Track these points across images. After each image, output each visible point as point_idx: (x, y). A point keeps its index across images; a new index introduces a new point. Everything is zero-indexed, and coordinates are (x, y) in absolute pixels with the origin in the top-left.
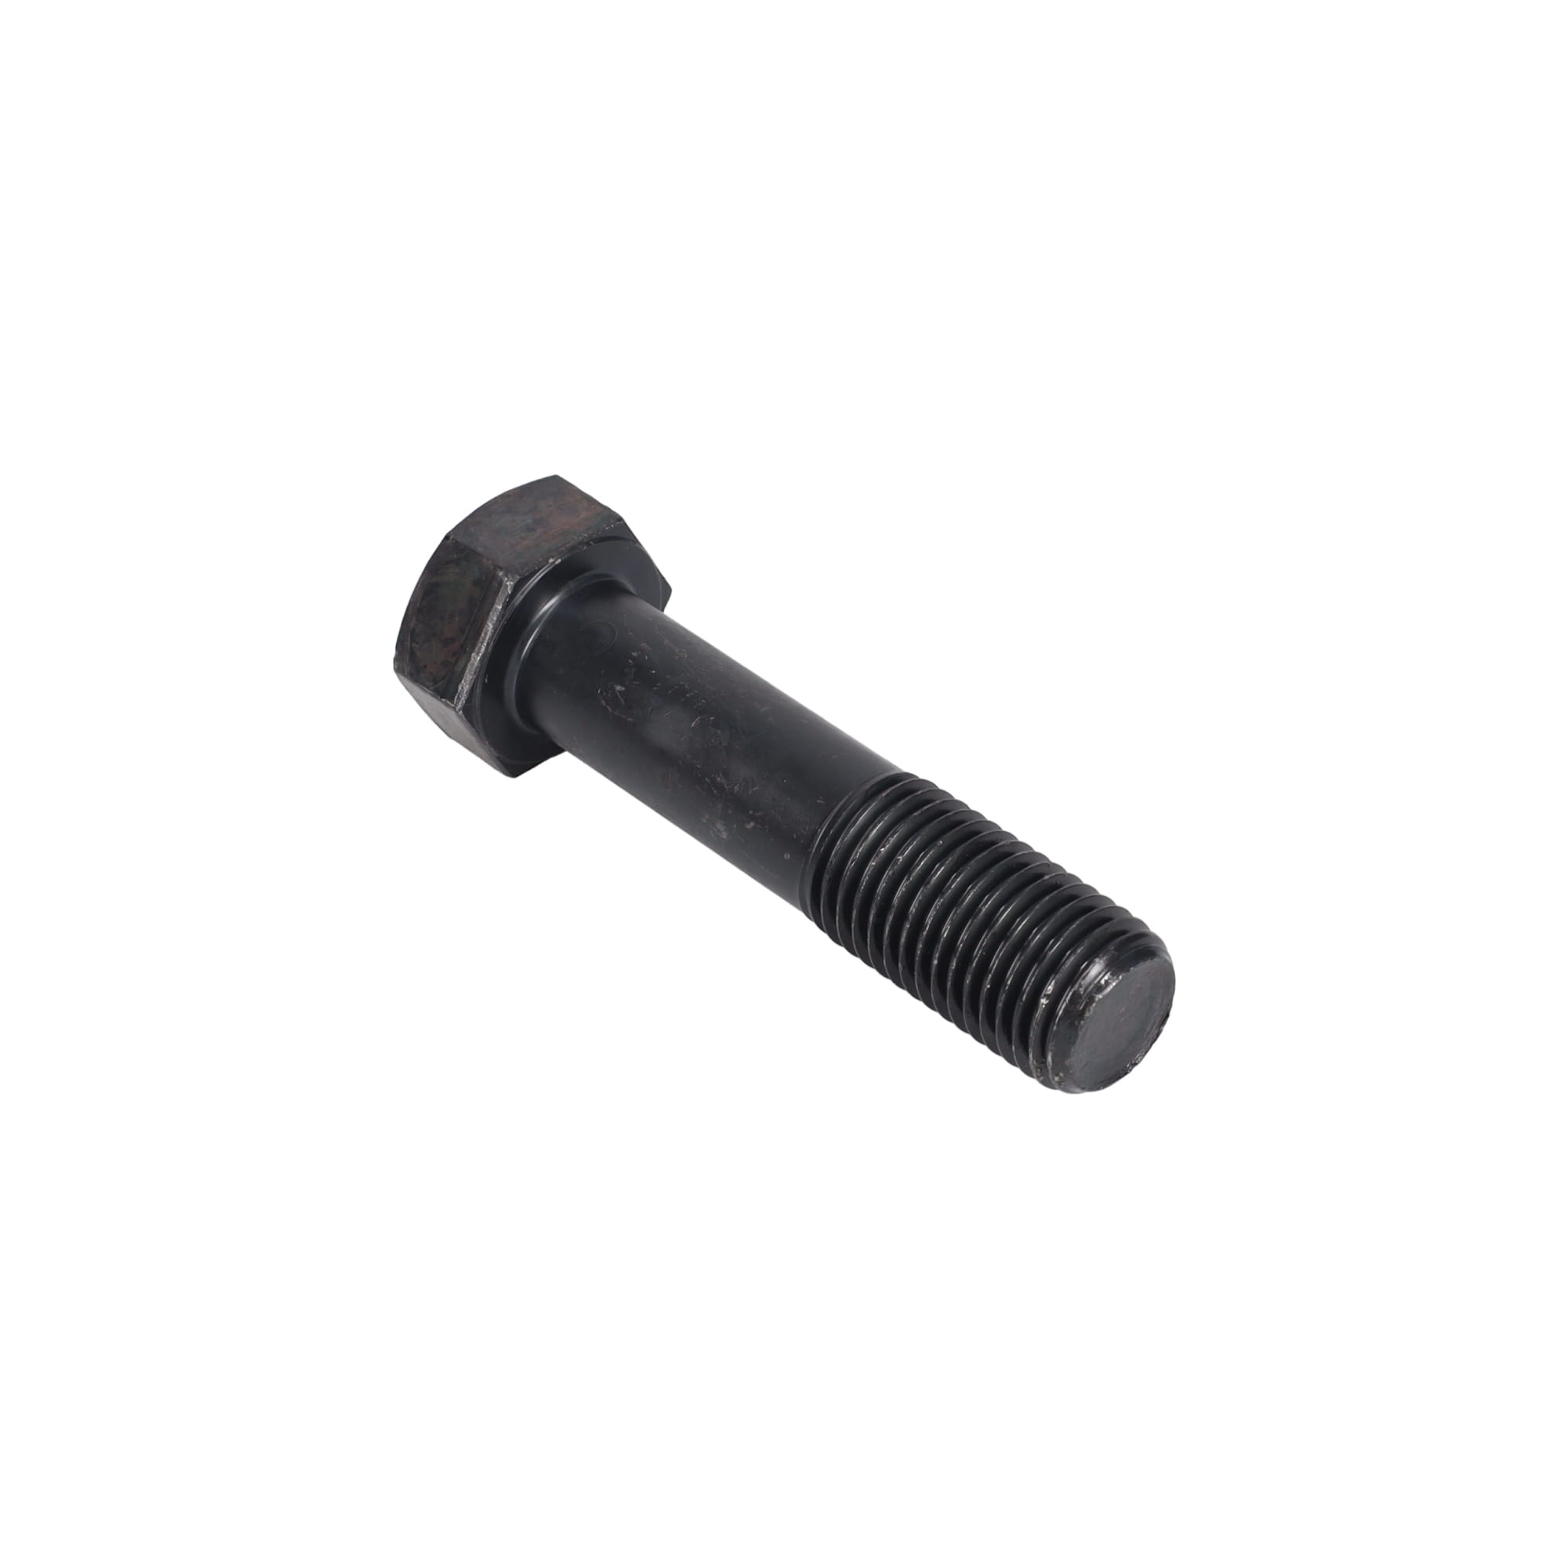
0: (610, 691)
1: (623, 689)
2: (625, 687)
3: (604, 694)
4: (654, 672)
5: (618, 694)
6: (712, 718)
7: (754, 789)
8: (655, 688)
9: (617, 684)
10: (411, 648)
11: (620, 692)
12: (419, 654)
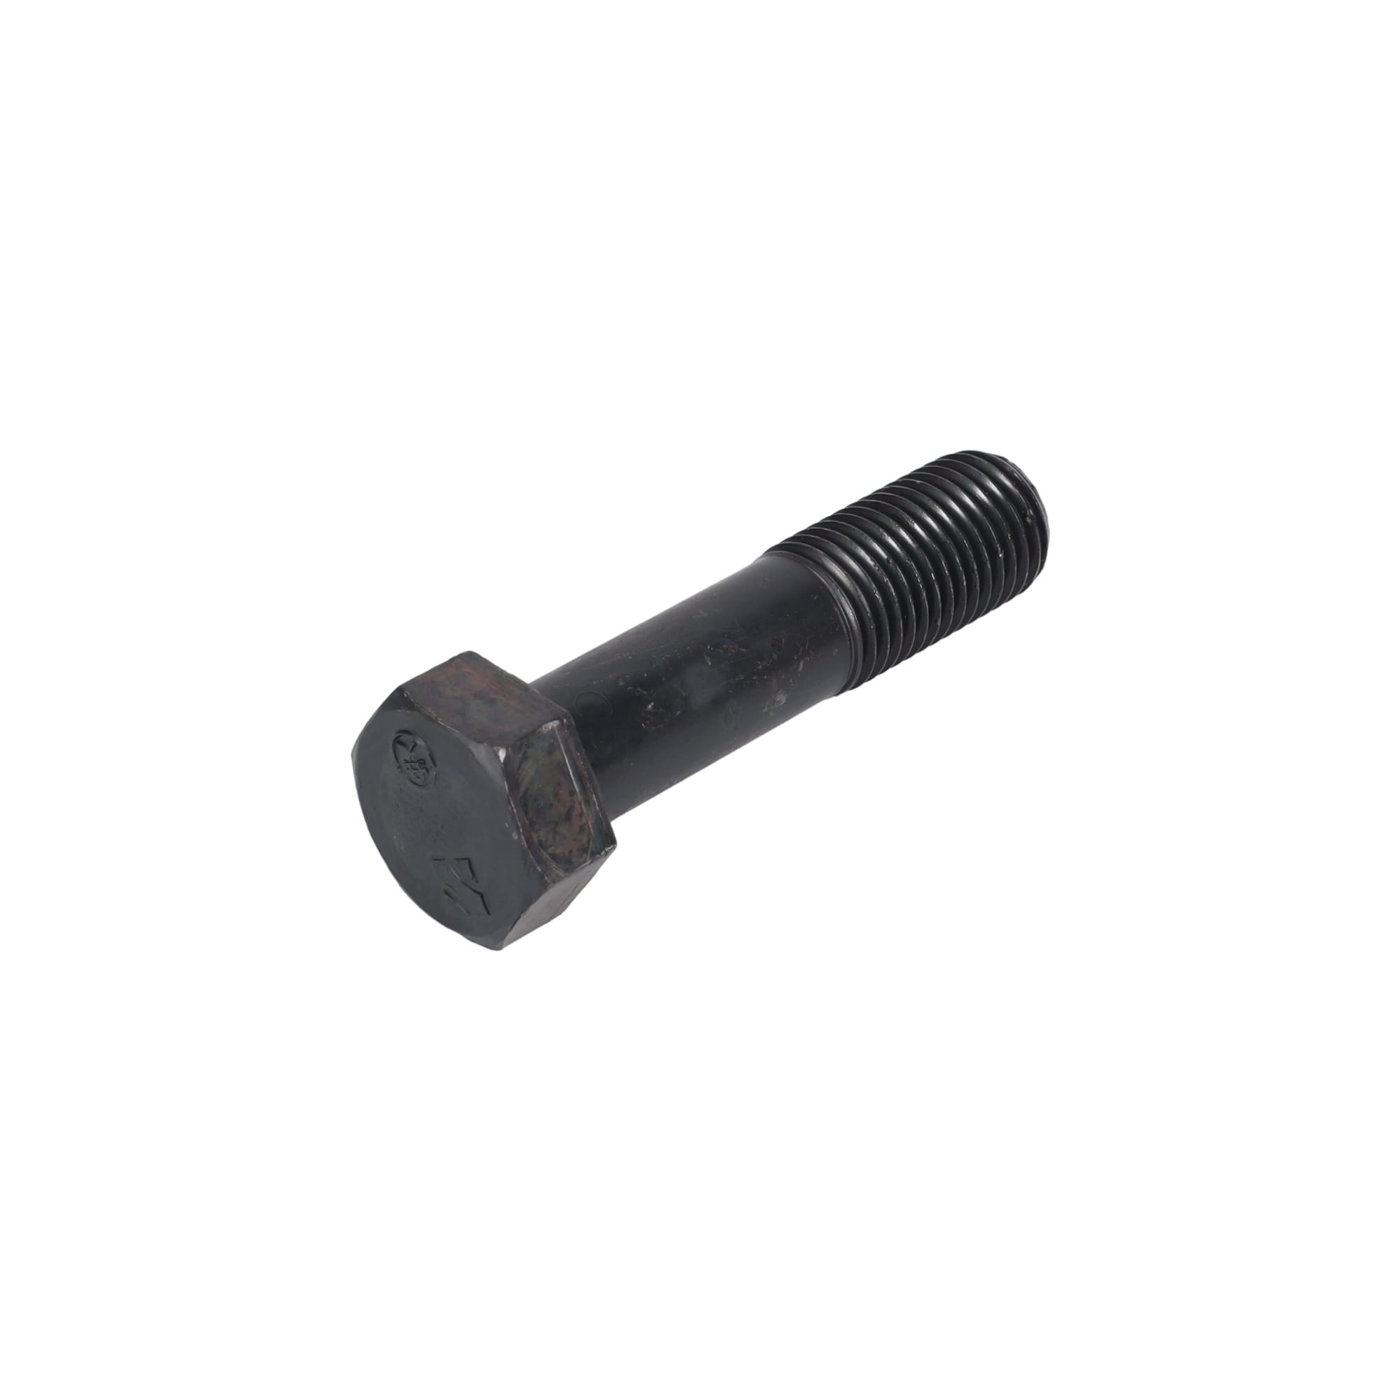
0: (649, 716)
1: (652, 704)
2: (651, 702)
3: (648, 722)
4: (646, 675)
5: (654, 710)
6: (709, 647)
7: (783, 641)
8: (663, 679)
9: (646, 707)
10: (550, 855)
11: (654, 707)
12: (559, 851)
